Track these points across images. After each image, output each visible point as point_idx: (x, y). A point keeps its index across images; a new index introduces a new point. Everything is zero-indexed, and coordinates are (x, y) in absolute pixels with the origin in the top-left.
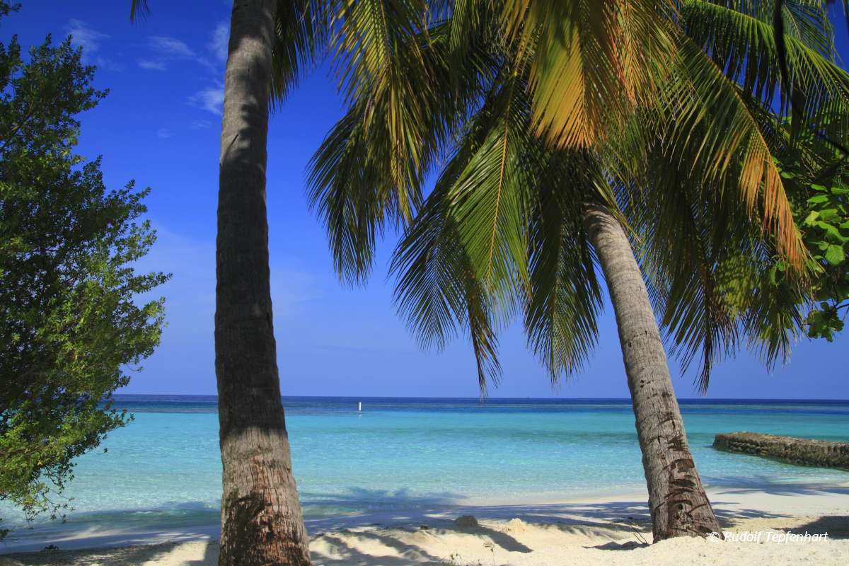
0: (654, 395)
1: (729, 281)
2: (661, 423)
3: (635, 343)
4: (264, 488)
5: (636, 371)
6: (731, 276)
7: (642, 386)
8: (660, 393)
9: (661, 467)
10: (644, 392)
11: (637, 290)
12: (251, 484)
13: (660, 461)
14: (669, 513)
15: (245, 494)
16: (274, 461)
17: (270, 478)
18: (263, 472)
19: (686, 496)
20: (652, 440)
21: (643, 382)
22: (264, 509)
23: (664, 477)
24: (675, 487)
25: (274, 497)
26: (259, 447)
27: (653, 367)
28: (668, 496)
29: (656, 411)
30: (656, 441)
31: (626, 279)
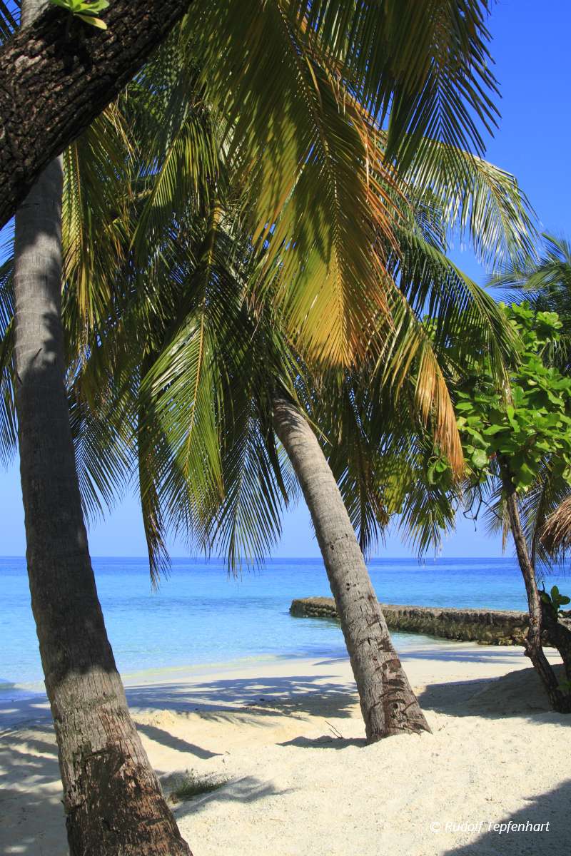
0: (361, 598)
1: (388, 476)
2: (370, 625)
3: (338, 546)
4: (120, 739)
5: (341, 574)
6: (390, 471)
7: (348, 589)
8: (366, 596)
9: (373, 668)
10: (350, 596)
11: (333, 493)
12: (105, 736)
13: (371, 662)
14: (385, 712)
15: (100, 748)
16: (120, 708)
17: (122, 727)
18: (113, 721)
19: (400, 695)
20: (362, 642)
21: (348, 585)
22: (124, 762)
23: (377, 678)
24: (389, 687)
25: (130, 747)
26: (104, 694)
27: (357, 570)
28: (383, 696)
29: (365, 613)
30: (367, 643)
31: (322, 481)
